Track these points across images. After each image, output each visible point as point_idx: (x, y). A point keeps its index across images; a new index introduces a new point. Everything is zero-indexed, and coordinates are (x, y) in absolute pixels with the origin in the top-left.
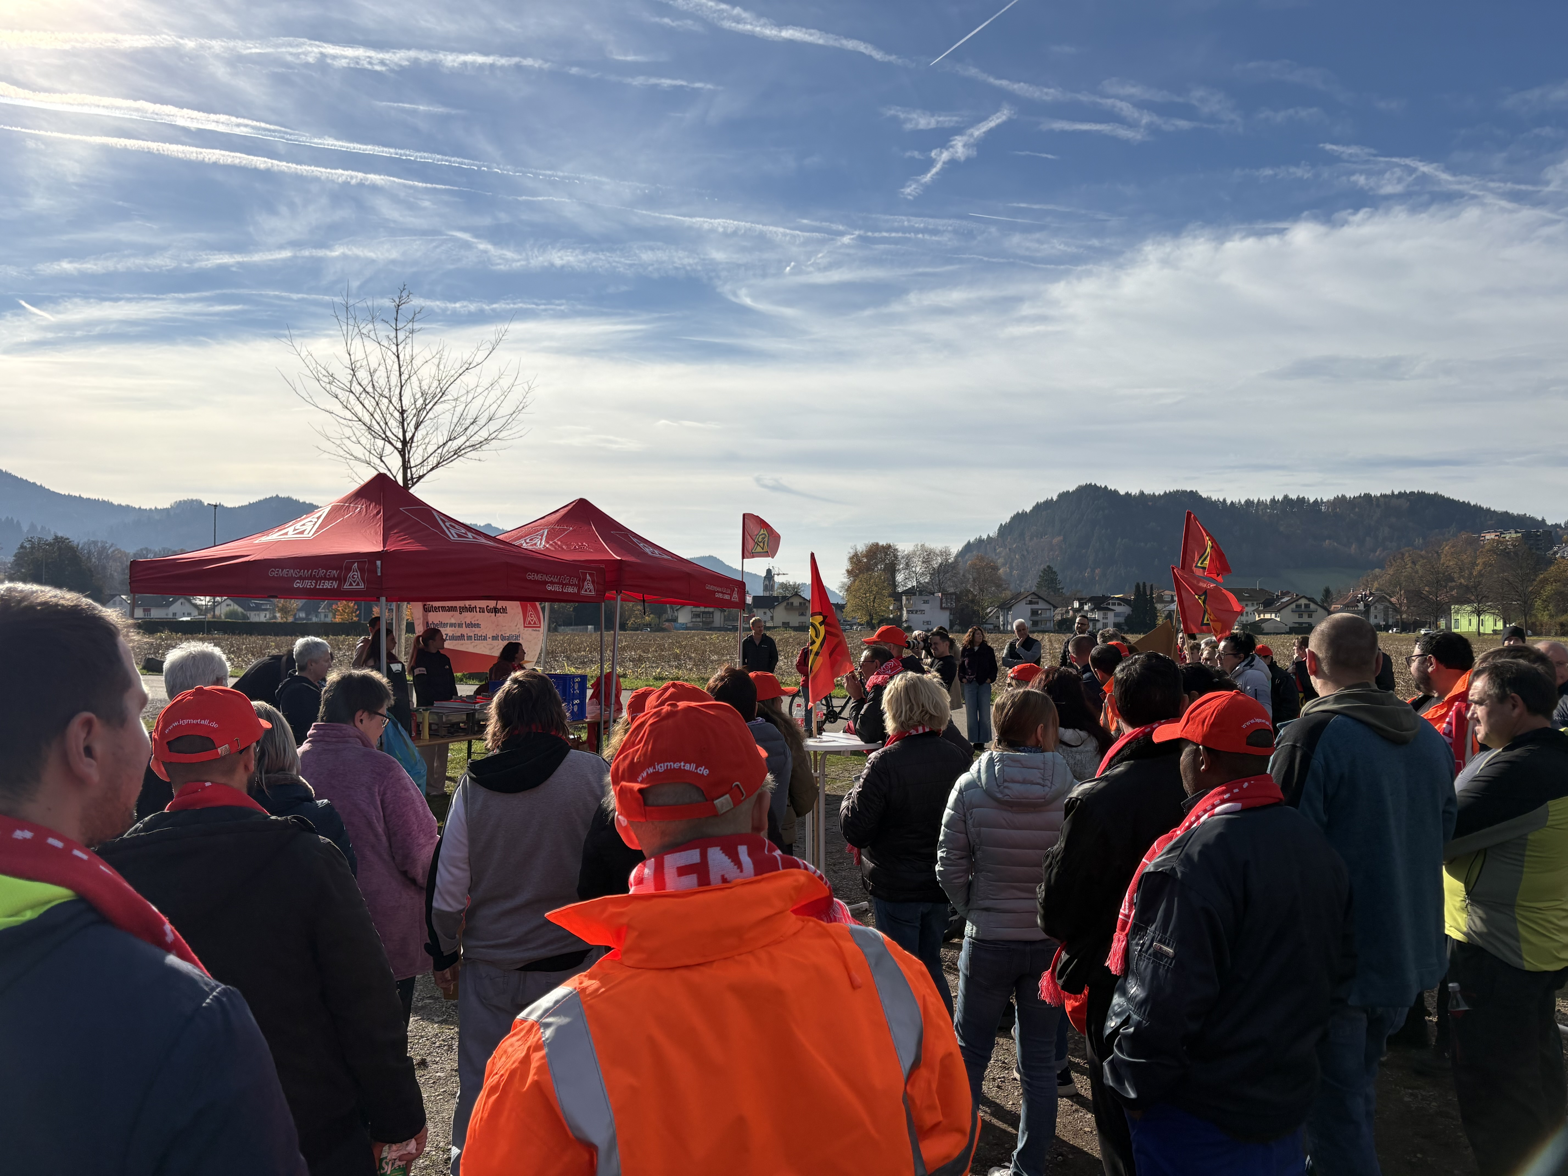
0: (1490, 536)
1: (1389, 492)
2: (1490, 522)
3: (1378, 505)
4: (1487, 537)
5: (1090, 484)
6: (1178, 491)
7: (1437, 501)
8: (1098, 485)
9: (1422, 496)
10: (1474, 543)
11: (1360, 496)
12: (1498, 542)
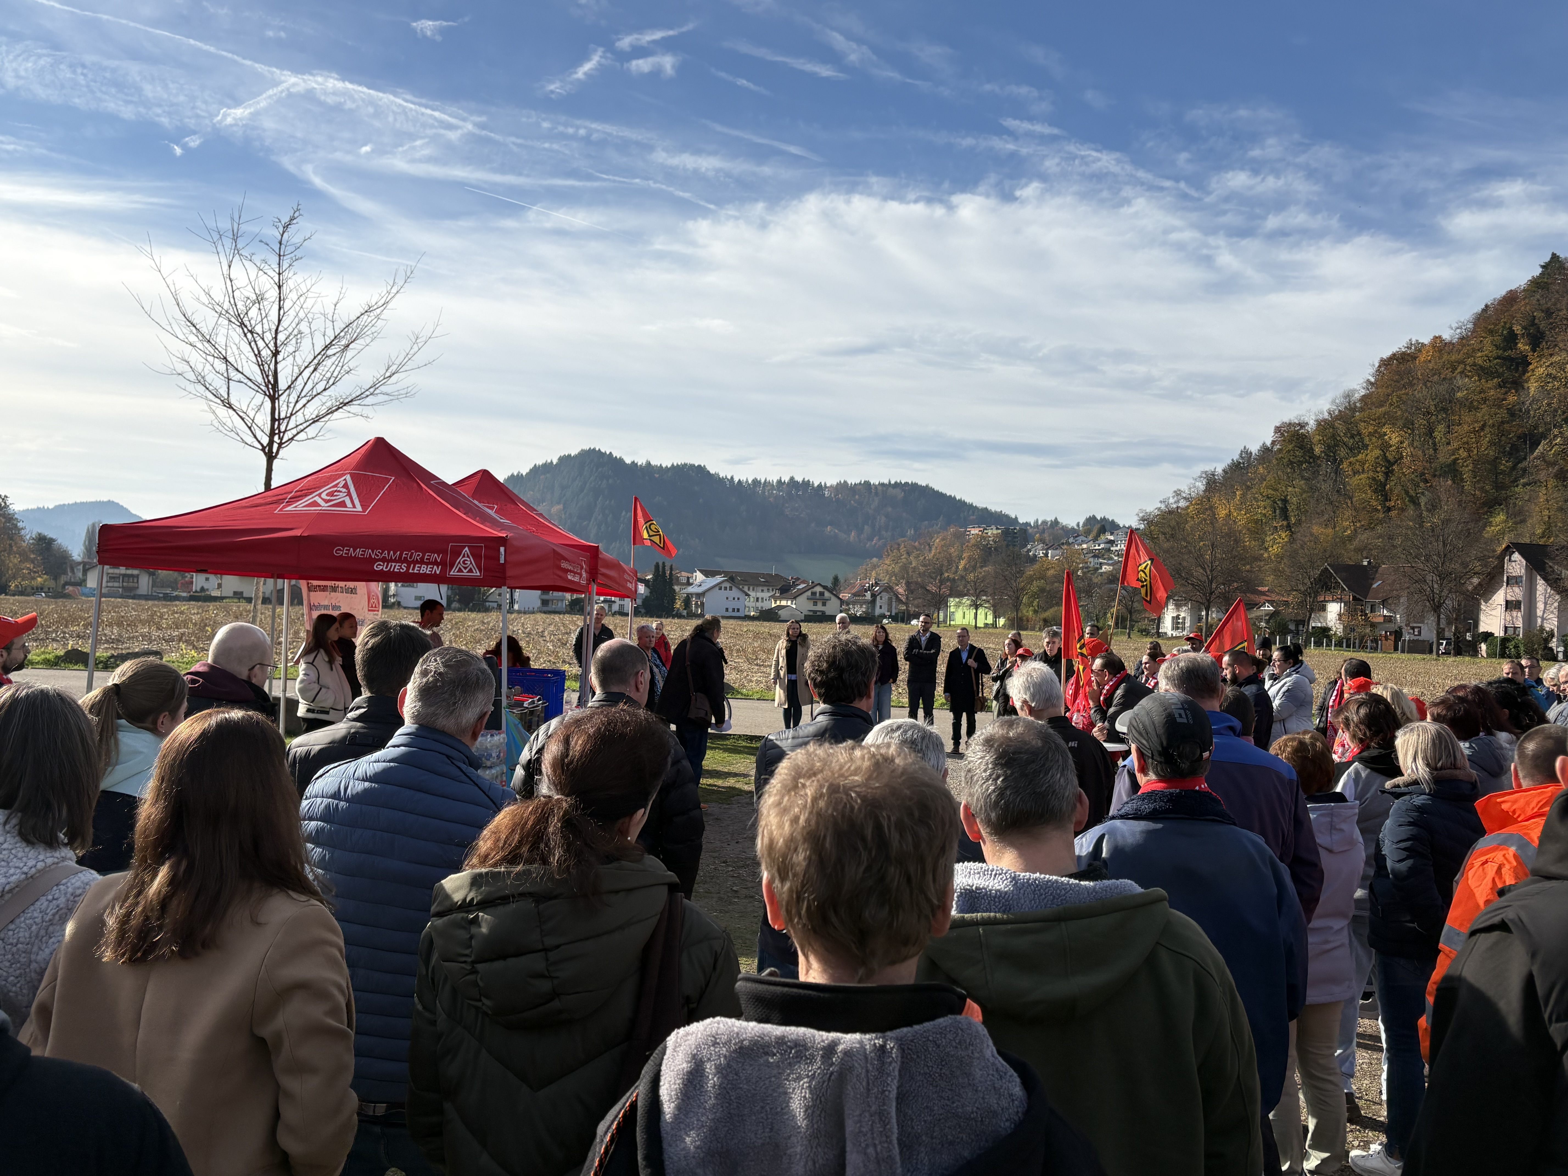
0: (975, 531)
1: (886, 481)
2: (972, 517)
3: (876, 494)
4: (972, 532)
5: (594, 449)
6: (686, 465)
7: (927, 493)
8: (603, 451)
9: (914, 487)
10: (961, 537)
11: (860, 483)
12: (982, 537)
